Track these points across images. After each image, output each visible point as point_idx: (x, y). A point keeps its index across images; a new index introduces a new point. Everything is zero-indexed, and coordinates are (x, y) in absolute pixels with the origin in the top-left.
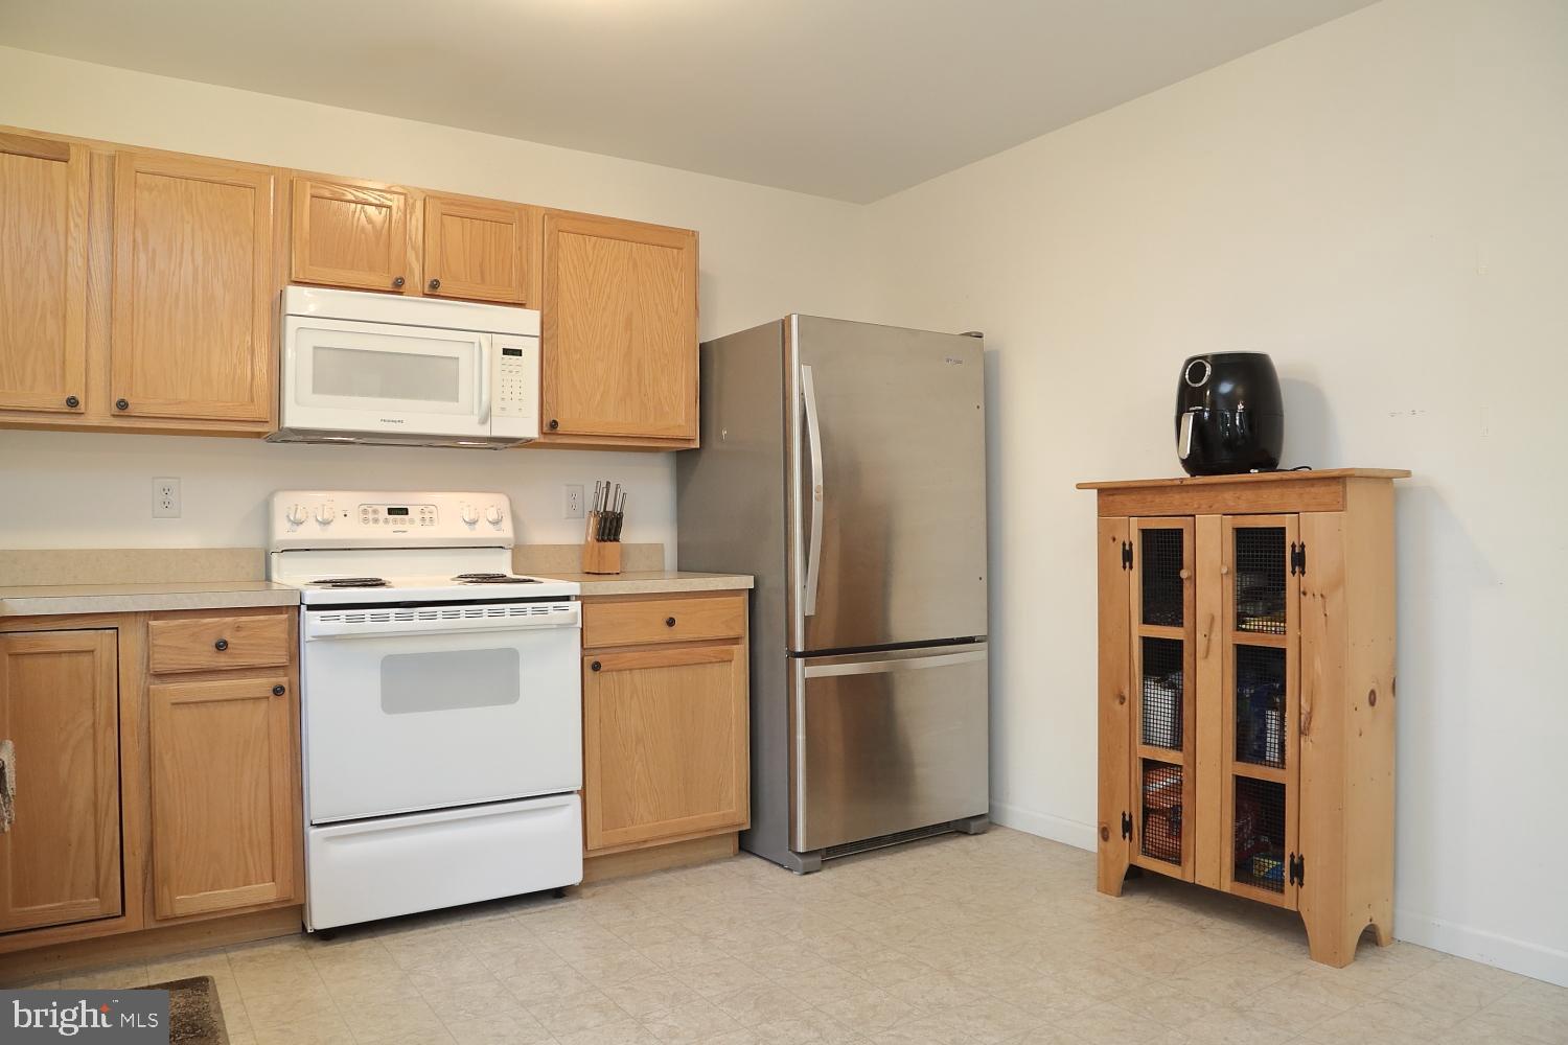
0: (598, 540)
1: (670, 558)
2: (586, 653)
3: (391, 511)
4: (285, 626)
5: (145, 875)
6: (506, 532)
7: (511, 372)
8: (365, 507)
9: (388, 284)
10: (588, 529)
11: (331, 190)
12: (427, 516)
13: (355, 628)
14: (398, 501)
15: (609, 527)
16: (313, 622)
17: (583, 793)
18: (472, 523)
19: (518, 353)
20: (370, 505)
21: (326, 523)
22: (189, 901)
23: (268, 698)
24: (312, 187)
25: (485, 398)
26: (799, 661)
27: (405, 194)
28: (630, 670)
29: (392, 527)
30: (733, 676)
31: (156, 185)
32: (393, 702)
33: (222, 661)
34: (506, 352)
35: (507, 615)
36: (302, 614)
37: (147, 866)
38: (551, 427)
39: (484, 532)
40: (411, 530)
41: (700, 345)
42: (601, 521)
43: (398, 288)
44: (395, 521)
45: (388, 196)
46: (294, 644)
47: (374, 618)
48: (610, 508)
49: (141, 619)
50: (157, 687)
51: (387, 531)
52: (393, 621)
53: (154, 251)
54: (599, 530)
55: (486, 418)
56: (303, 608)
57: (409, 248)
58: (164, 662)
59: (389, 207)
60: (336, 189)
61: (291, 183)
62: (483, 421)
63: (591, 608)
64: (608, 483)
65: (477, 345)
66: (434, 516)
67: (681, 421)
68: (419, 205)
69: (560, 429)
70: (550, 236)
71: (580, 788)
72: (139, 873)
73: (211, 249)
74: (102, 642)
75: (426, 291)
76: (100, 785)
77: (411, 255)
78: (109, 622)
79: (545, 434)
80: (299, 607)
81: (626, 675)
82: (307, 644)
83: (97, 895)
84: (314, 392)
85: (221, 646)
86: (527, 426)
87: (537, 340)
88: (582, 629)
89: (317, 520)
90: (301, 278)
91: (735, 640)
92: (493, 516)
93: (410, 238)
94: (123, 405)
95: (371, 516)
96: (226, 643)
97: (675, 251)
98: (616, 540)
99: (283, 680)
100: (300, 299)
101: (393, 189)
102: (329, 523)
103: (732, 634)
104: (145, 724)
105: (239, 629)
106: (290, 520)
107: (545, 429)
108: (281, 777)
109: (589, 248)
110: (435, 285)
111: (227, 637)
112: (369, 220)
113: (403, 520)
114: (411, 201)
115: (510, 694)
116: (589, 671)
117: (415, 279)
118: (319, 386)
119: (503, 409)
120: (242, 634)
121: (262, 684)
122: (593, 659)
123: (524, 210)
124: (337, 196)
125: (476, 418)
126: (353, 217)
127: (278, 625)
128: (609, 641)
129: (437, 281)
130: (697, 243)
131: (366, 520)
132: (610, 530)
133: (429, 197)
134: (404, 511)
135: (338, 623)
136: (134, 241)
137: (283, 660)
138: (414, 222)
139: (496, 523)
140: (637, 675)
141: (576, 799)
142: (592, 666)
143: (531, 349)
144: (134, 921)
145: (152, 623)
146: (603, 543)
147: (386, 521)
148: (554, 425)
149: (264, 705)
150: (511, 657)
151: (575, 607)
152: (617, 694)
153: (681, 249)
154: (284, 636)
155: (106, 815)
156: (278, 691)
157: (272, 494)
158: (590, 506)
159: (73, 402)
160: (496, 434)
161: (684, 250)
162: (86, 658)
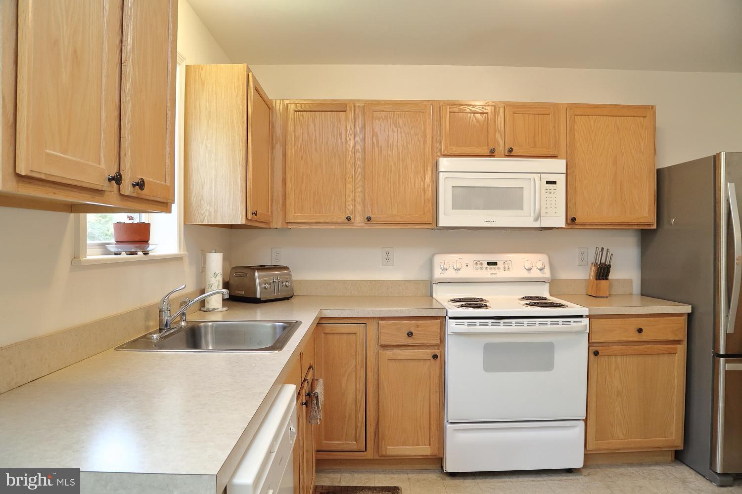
0: (596, 279)
1: (636, 288)
2: (590, 345)
3: (489, 264)
4: (439, 326)
5: (375, 434)
6: (547, 274)
7: (550, 193)
8: (476, 262)
9: (488, 153)
10: (591, 272)
11: (459, 108)
12: (506, 266)
13: (472, 329)
14: (492, 258)
15: (603, 272)
16: (452, 326)
17: (586, 421)
18: (529, 270)
19: (554, 183)
20: (479, 261)
21: (458, 270)
22: (393, 448)
23: (430, 359)
24: (450, 108)
25: (537, 207)
26: (721, 359)
27: (494, 106)
28: (615, 355)
29: (489, 271)
30: (676, 362)
31: (382, 117)
32: (490, 366)
33: (410, 341)
34: (548, 182)
35: (549, 325)
36: (447, 320)
37: (376, 432)
38: (572, 221)
39: (536, 274)
40: (499, 273)
41: (657, 170)
42: (598, 268)
43: (492, 154)
44: (491, 269)
45: (486, 108)
46: (443, 333)
47: (481, 324)
48: (603, 261)
49: (375, 321)
50: (382, 351)
51: (487, 273)
52: (490, 327)
53: (381, 147)
54: (597, 273)
55: (538, 218)
56: (447, 318)
57: (497, 132)
58: (385, 340)
59: (487, 113)
60: (462, 107)
61: (439, 106)
62: (536, 220)
63: (594, 321)
64: (603, 248)
65: (532, 180)
66: (510, 266)
67: (646, 214)
68: (502, 110)
69: (577, 222)
70: (570, 119)
71: (584, 418)
72: (373, 434)
73: (405, 144)
74: (358, 329)
75: (506, 154)
76: (358, 393)
77: (498, 136)
78: (362, 321)
79: (568, 224)
80: (445, 317)
81: (613, 359)
82: (449, 336)
83: (356, 441)
84: (453, 209)
85: (410, 334)
86: (560, 221)
87: (564, 176)
88: (589, 334)
89: (454, 268)
90: (446, 153)
91: (678, 342)
92: (540, 266)
93: (498, 127)
94: (369, 219)
95: (479, 266)
96: (412, 333)
97: (641, 118)
98: (607, 279)
99: (437, 352)
100: (445, 163)
101: (488, 104)
102: (459, 270)
103: (676, 338)
104: (376, 368)
105: (418, 326)
106: (441, 268)
107: (569, 222)
108: (435, 398)
109: (592, 122)
110: (511, 150)
111: (412, 330)
112: (477, 120)
113: (495, 269)
114: (497, 109)
116: (592, 355)
117: (501, 148)
118: (456, 206)
119: (547, 213)
120: (419, 329)
121: (428, 353)
122: (594, 349)
123: (556, 106)
124: (462, 111)
125: (533, 218)
126: (470, 120)
127: (435, 325)
128: (603, 340)
129: (512, 149)
130: (654, 113)
131: (477, 268)
132: (603, 274)
133: (507, 105)
134: (495, 264)
135: (463, 327)
136: (373, 143)
137: (438, 342)
138: (499, 119)
139: (541, 269)
140: (619, 359)
141: (582, 423)
142: (594, 352)
143: (561, 180)
144: (370, 454)
145: (381, 322)
146: (599, 281)
147: (486, 269)
148: (574, 219)
149: (428, 363)
150: (548, 349)
151: (586, 321)
152: (607, 368)
153: (645, 117)
154: (438, 331)
155: (360, 406)
156: (435, 357)
157: (434, 255)
158: (592, 260)
159: (349, 219)
160: (543, 226)
161: (647, 118)
162: (353, 337)
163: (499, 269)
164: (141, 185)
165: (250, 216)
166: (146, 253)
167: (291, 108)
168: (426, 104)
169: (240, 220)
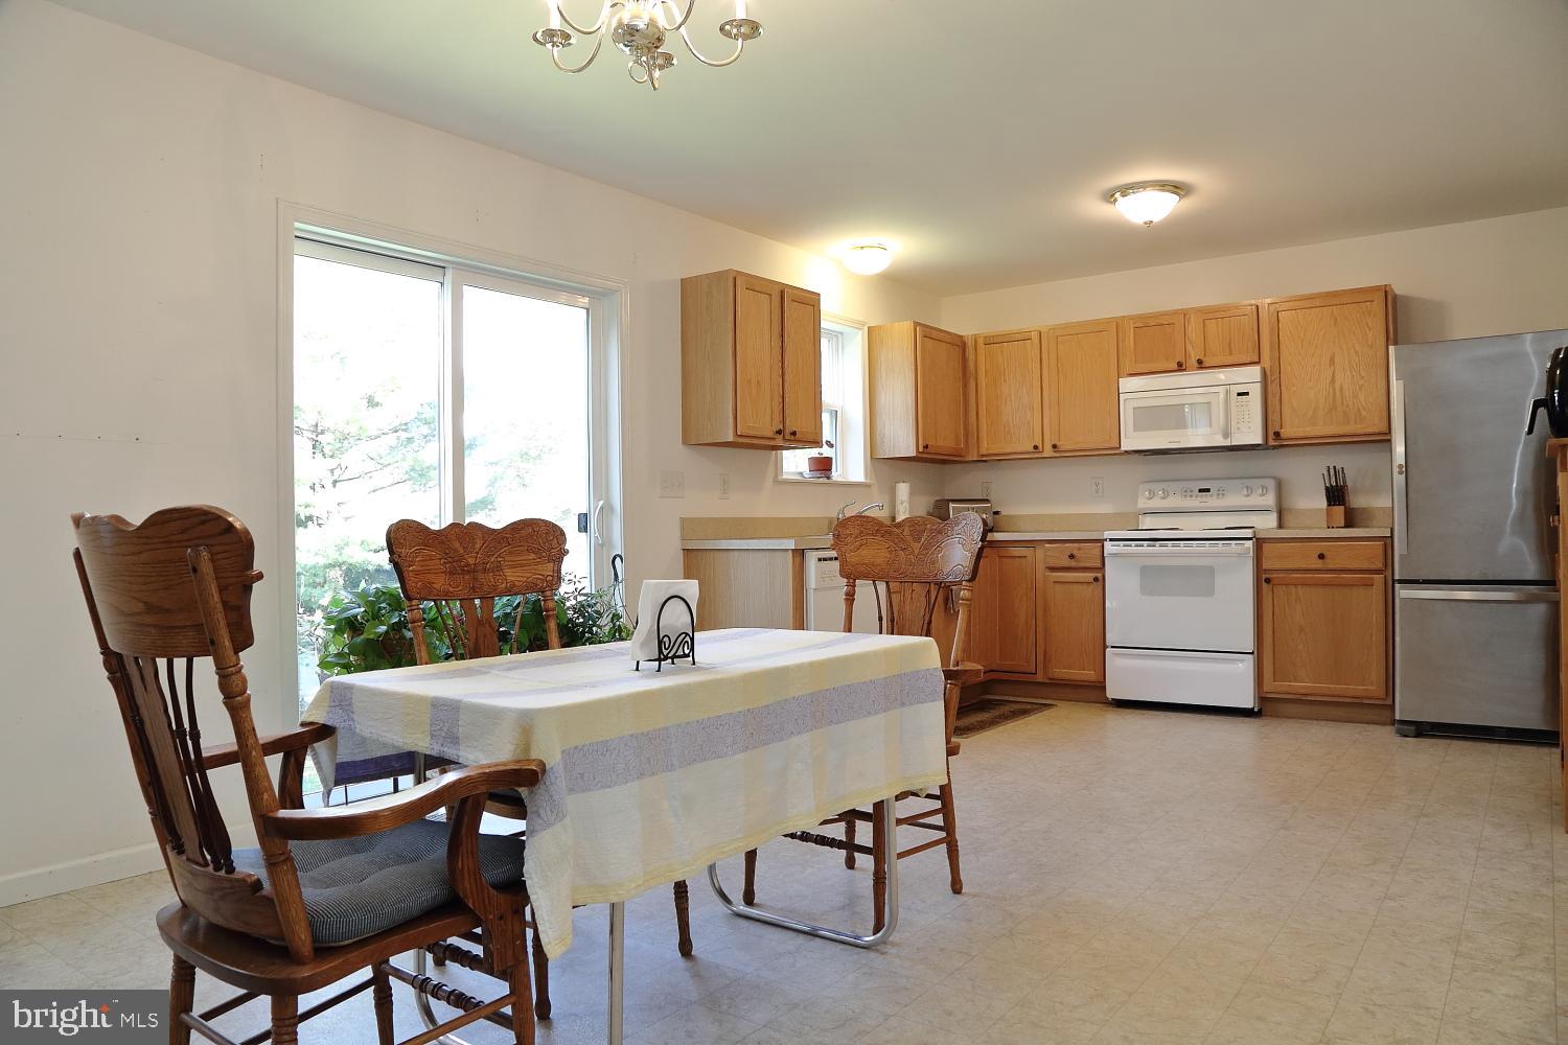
0: (1330, 504)
2: (1259, 572)
3: (1200, 491)
4: (1098, 549)
5: (1044, 657)
6: (1269, 501)
7: (1242, 406)
8: (1187, 489)
9: (1175, 367)
11: (1144, 322)
12: (1220, 493)
13: (1128, 550)
14: (1205, 485)
15: (1333, 496)
16: (1109, 547)
17: (1257, 655)
19: (1247, 394)
20: (1190, 488)
21: (1164, 498)
22: (1061, 672)
23: (1091, 583)
24: (1134, 322)
26: (1397, 585)
27: (1184, 314)
28: (1295, 586)
29: (1197, 500)
30: (1374, 596)
32: (1147, 590)
33: (1073, 564)
34: (1239, 394)
36: (1104, 543)
40: (1208, 501)
42: (1330, 492)
43: (1181, 367)
44: (1202, 496)
45: (1174, 317)
46: (1102, 558)
47: (1137, 546)
48: (1334, 483)
49: (1042, 543)
50: (1050, 574)
51: (1193, 502)
52: (1146, 548)
54: (1329, 497)
55: (1228, 435)
56: (1104, 540)
57: (1188, 343)
58: (1052, 563)
59: (1175, 323)
60: (1147, 320)
62: (1226, 437)
63: (1261, 546)
64: (1334, 467)
65: (1222, 393)
66: (1224, 494)
67: (1377, 421)
68: (1192, 317)
69: (1281, 436)
70: (1272, 316)
71: (1255, 652)
72: (1042, 655)
74: (1028, 553)
75: (1196, 366)
76: (1028, 615)
77: (1189, 347)
78: (1031, 544)
79: (1268, 440)
81: (1292, 588)
82: (1107, 558)
83: (1026, 662)
84: (1139, 430)
85: (1072, 557)
86: (1255, 437)
87: (1259, 385)
89: (1159, 497)
90: (1128, 373)
91: (1378, 572)
92: (1260, 492)
93: (1189, 337)
94: (1055, 447)
95: (1189, 494)
96: (1074, 556)
97: (1368, 304)
98: (1342, 504)
99: (1099, 575)
100: (1128, 384)
101: (1177, 313)
103: (1373, 567)
104: (1044, 590)
105: (1079, 549)
106: (1145, 498)
107: (1268, 438)
108: (1098, 622)
109: (1300, 317)
110: (1200, 362)
111: (1075, 552)
112: (1164, 332)
113: (1206, 496)
114: (1187, 317)
115: (1209, 591)
116: (1262, 584)
117: (1190, 360)
118: (1135, 427)
119: (1238, 429)
120: (1080, 552)
121: (1090, 576)
122: (1264, 576)
124: (1147, 324)
125: (1221, 436)
126: (1155, 333)
127: (1095, 549)
128: (1277, 566)
129: (1202, 359)
131: (1186, 496)
132: (1334, 498)
133: (1197, 312)
134: (1208, 490)
135: (1120, 548)
137: (1098, 565)
138: (1190, 328)
139: (1262, 495)
140: (1300, 589)
141: (1253, 658)
142: (1264, 579)
143: (1256, 392)
144: (1040, 678)
145: (1048, 545)
146: (1331, 508)
147: (1197, 497)
148: (1277, 434)
149: (1092, 586)
150: (1210, 571)
151: (1249, 544)
152: (1286, 600)
153: (1373, 301)
154: (1098, 553)
155: (1030, 629)
156: (1096, 579)
159: (1036, 447)
160: (1235, 443)
161: (1375, 303)
162: (1024, 560)
163: (1212, 496)
164: (794, 433)
165: (921, 450)
166: (828, 478)
167: (981, 341)
168: (1108, 321)
169: (912, 453)
